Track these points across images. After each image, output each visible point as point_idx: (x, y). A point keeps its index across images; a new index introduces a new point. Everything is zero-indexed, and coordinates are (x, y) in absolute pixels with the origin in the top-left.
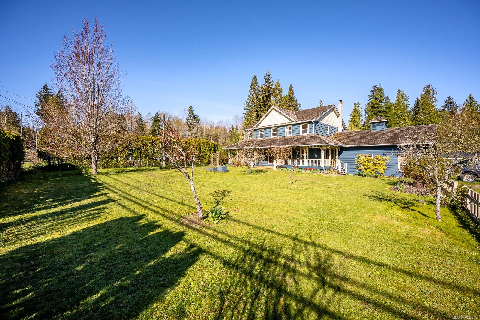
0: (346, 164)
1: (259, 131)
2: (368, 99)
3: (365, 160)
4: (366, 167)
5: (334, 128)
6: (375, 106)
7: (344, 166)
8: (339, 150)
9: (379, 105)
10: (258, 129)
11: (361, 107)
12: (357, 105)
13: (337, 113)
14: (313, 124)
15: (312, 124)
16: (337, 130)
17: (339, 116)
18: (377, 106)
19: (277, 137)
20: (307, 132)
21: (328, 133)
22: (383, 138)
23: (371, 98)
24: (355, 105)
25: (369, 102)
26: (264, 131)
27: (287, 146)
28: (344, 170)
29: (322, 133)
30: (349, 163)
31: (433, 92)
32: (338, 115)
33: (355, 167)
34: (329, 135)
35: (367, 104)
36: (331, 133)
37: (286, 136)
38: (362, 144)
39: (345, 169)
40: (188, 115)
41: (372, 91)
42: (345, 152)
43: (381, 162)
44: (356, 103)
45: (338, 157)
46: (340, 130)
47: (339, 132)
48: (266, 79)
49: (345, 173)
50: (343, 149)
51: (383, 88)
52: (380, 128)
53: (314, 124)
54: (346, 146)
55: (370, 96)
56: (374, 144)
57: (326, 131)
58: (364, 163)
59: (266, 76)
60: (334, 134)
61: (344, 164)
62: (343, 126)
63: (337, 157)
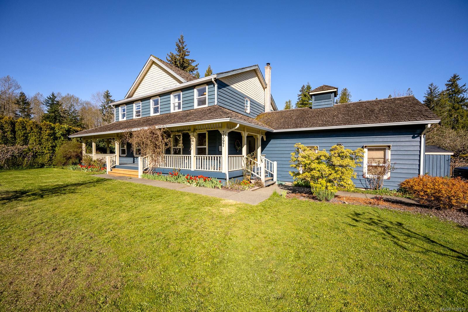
0: (275, 163)
1: (134, 105)
2: (298, 98)
3: (313, 157)
4: (316, 174)
5: (258, 105)
6: (304, 102)
7: (271, 167)
8: (262, 138)
9: (308, 102)
10: (132, 102)
11: (292, 105)
12: (288, 103)
13: (263, 83)
14: (214, 86)
15: (212, 86)
16: (263, 109)
17: (266, 88)
18: (306, 102)
19: (159, 114)
20: (205, 104)
21: (248, 111)
22: (334, 116)
23: (300, 97)
24: (287, 102)
25: (298, 101)
26: (141, 104)
27: (157, 127)
28: (272, 176)
29: (234, 107)
30: (280, 162)
31: (348, 95)
32: (265, 86)
33: (290, 173)
34: (249, 114)
35: (296, 102)
36: (252, 111)
37: (172, 111)
38: (300, 127)
39: (272, 173)
40: (103, 101)
41: (301, 90)
42: (272, 141)
43: (347, 161)
44: (288, 101)
45: (262, 151)
46: (268, 109)
47: (266, 112)
48: (179, 47)
49: (272, 180)
50: (270, 136)
51: (311, 86)
52: (326, 103)
53: (216, 86)
54: (275, 131)
55: (299, 95)
56: (323, 126)
57: (243, 106)
58: (310, 164)
59: (179, 42)
60: (258, 114)
61: (271, 164)
62: (271, 104)
63: (259, 150)
